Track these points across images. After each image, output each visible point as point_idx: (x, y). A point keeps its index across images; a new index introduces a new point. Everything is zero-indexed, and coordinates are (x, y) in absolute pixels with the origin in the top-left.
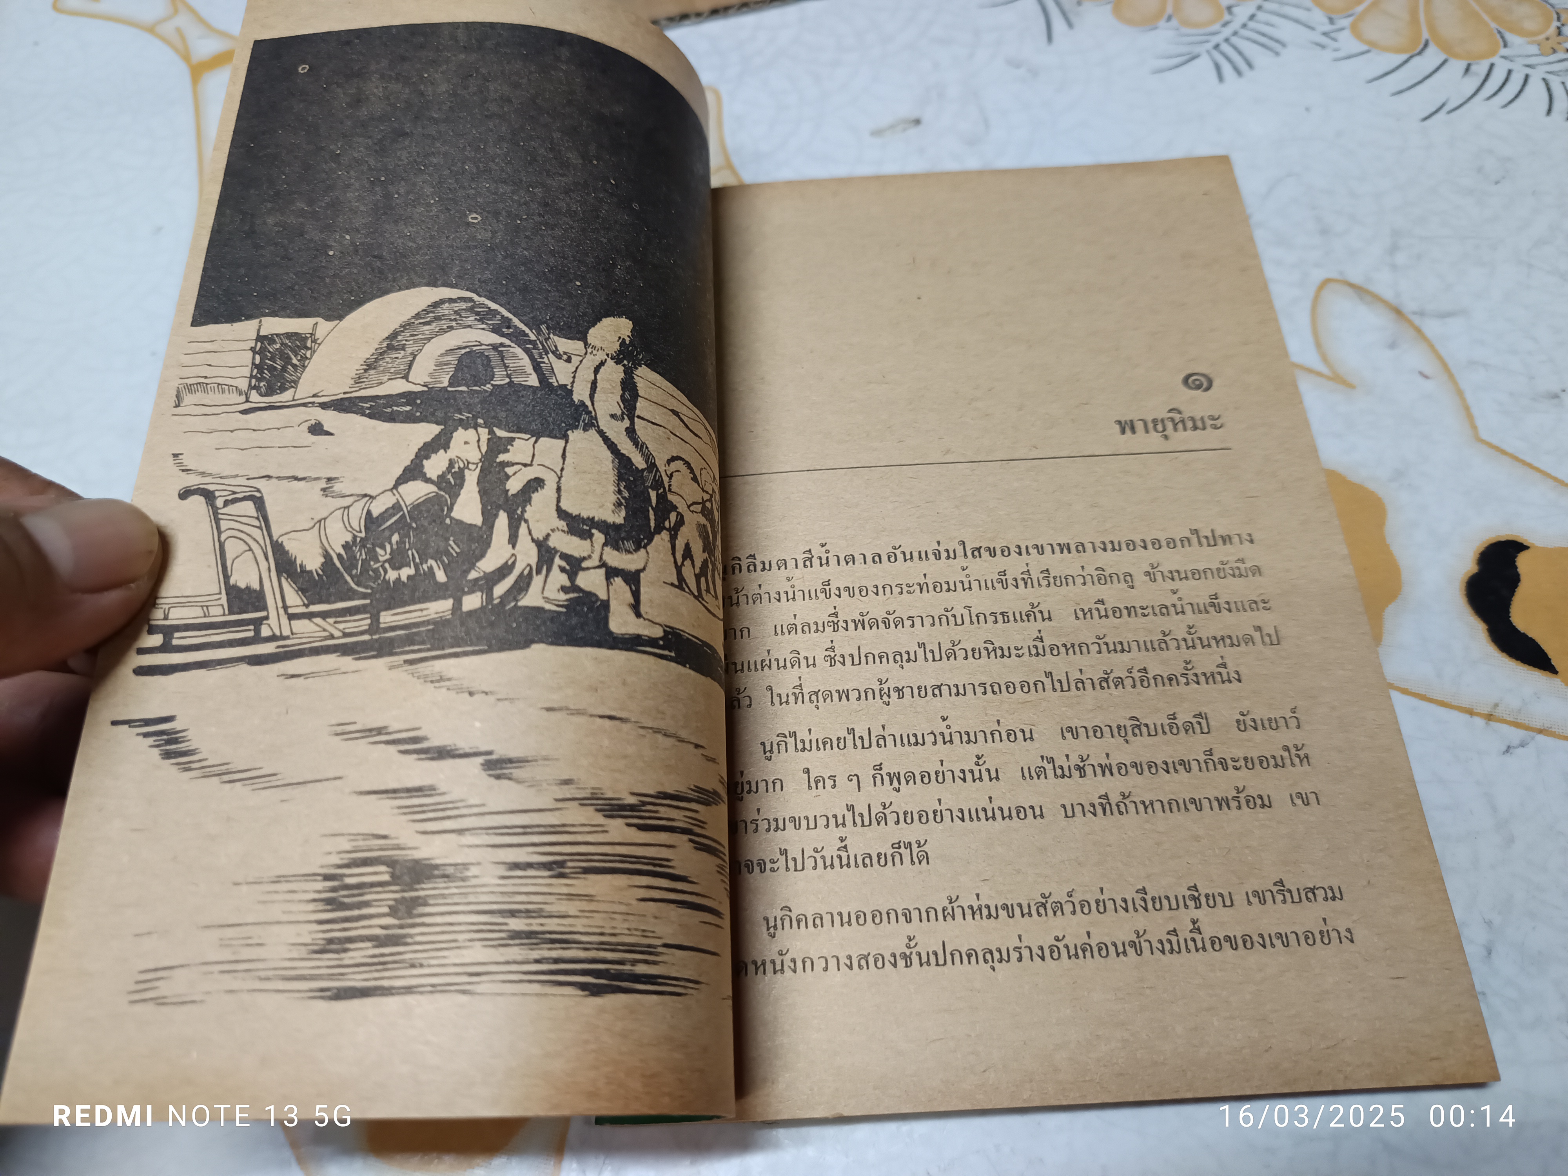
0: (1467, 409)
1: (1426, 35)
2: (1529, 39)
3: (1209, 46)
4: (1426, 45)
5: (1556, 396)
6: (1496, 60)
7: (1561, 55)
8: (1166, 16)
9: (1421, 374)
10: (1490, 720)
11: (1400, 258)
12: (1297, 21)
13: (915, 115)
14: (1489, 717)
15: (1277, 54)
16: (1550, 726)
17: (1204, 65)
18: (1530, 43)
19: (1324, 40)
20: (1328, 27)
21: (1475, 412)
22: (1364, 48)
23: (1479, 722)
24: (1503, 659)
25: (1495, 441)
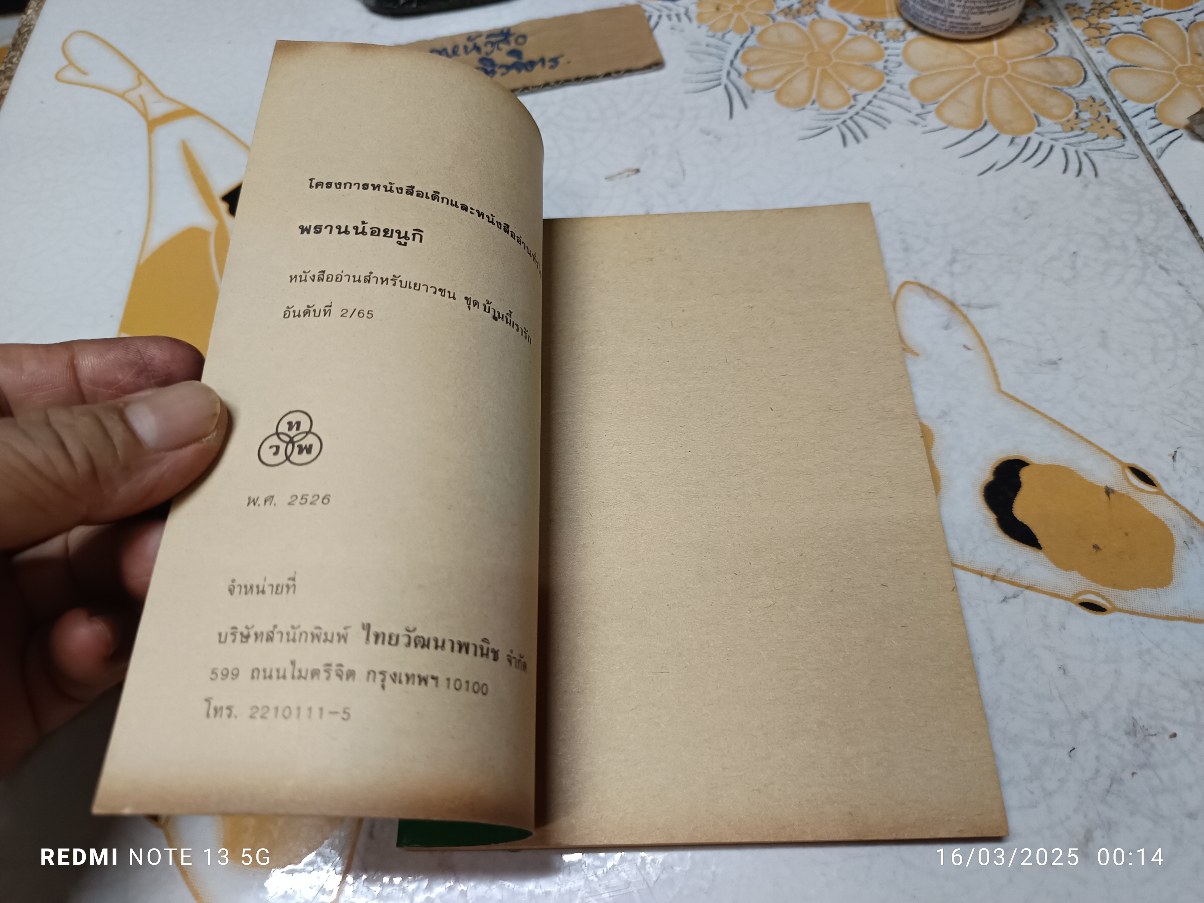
0: (994, 371)
1: (986, 117)
2: (1055, 121)
3: (839, 122)
4: (985, 124)
5: (1055, 363)
6: (1032, 135)
7: (1077, 132)
8: (811, 101)
9: (965, 346)
10: (994, 579)
11: (957, 268)
12: (900, 106)
13: (636, 167)
14: (994, 578)
15: (884, 128)
16: (1033, 584)
17: (834, 135)
18: (1056, 123)
19: (917, 119)
20: (920, 111)
21: (1000, 372)
22: (943, 125)
23: (986, 580)
24: (1006, 539)
25: (1011, 393)
